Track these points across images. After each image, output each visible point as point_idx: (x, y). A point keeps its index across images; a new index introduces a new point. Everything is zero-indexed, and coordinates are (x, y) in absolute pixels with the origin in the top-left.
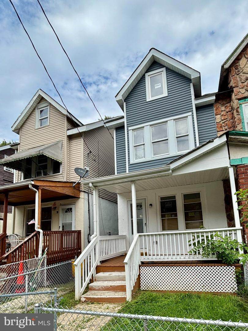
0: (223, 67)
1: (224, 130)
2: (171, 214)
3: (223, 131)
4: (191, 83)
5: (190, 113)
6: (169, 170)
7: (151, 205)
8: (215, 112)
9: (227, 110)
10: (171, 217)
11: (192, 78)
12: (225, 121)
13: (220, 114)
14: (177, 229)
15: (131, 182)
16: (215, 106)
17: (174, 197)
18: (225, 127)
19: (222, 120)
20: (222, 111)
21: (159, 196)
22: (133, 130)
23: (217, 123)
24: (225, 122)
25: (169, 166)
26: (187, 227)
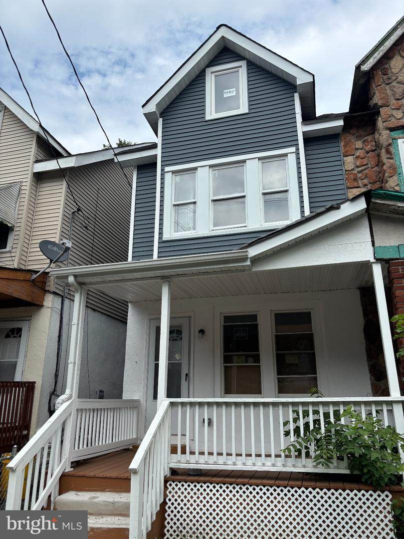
0: (358, 68)
1: (361, 185)
2: (247, 356)
3: (360, 187)
4: (296, 92)
5: (293, 149)
6: (245, 259)
7: (202, 332)
8: (342, 150)
9: (368, 148)
10: (247, 362)
11: (299, 82)
12: (363, 168)
13: (353, 155)
14: (258, 391)
15: (162, 279)
16: (343, 138)
17: (254, 317)
18: (363, 179)
19: (358, 167)
20: (357, 149)
21: (221, 313)
22: (173, 172)
23: (346, 171)
24: (362, 171)
25: (246, 252)
26: (282, 389)
